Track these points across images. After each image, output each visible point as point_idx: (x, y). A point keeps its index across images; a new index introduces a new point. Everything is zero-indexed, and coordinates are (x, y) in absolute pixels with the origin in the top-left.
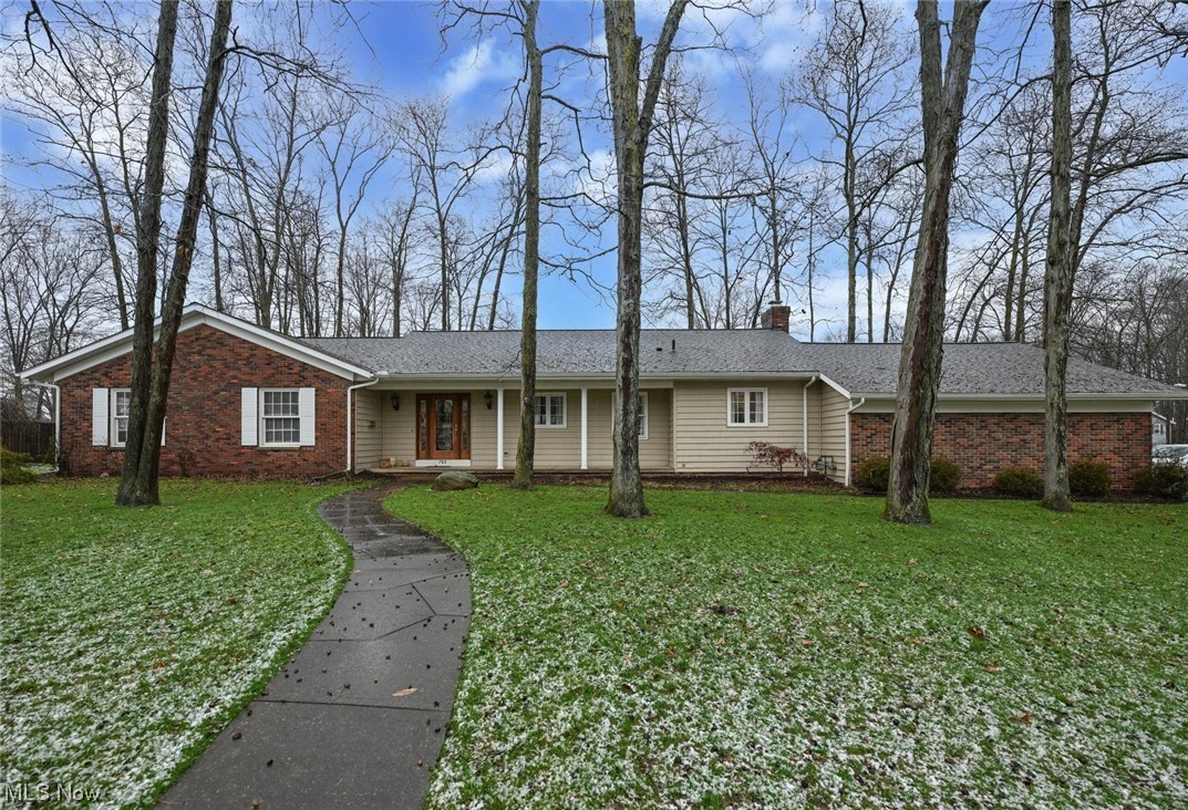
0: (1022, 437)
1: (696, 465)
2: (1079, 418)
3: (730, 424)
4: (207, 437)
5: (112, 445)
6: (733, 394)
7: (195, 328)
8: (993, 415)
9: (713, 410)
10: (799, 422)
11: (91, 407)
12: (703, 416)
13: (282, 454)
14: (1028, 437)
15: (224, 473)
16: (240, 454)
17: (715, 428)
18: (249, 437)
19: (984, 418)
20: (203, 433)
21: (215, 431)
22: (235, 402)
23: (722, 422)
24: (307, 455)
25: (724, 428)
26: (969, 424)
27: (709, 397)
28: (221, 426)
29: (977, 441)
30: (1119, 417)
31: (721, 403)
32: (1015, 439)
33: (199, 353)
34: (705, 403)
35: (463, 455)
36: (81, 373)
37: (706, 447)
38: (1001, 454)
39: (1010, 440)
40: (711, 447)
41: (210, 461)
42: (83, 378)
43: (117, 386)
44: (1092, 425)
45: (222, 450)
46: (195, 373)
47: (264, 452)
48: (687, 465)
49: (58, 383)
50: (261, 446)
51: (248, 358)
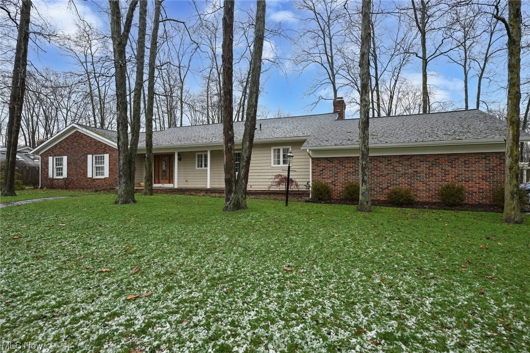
0: (415, 170)
1: (256, 187)
2: (456, 157)
3: (273, 165)
4: (78, 174)
5: (54, 178)
6: (274, 150)
7: (75, 132)
8: (395, 156)
9: (264, 158)
10: (307, 167)
11: (48, 164)
12: (260, 162)
13: (99, 181)
14: (419, 170)
15: (83, 188)
16: (88, 181)
17: (266, 168)
18: (89, 175)
19: (389, 159)
20: (77, 173)
21: (80, 172)
22: (86, 160)
23: (269, 164)
24: (106, 181)
25: (270, 168)
26: (380, 162)
27: (263, 152)
28: (82, 170)
29: (385, 172)
30: (486, 156)
31: (268, 155)
32: (410, 171)
33: (76, 142)
34: (261, 155)
35: (171, 182)
36: (46, 151)
37: (261, 177)
38: (401, 180)
39: (407, 171)
40: (263, 177)
41: (79, 184)
42: (47, 153)
43: (55, 156)
44: (465, 161)
45: (82, 179)
46: (75, 150)
47: (94, 180)
48: (253, 187)
49: (40, 155)
50: (94, 177)
51: (90, 143)
